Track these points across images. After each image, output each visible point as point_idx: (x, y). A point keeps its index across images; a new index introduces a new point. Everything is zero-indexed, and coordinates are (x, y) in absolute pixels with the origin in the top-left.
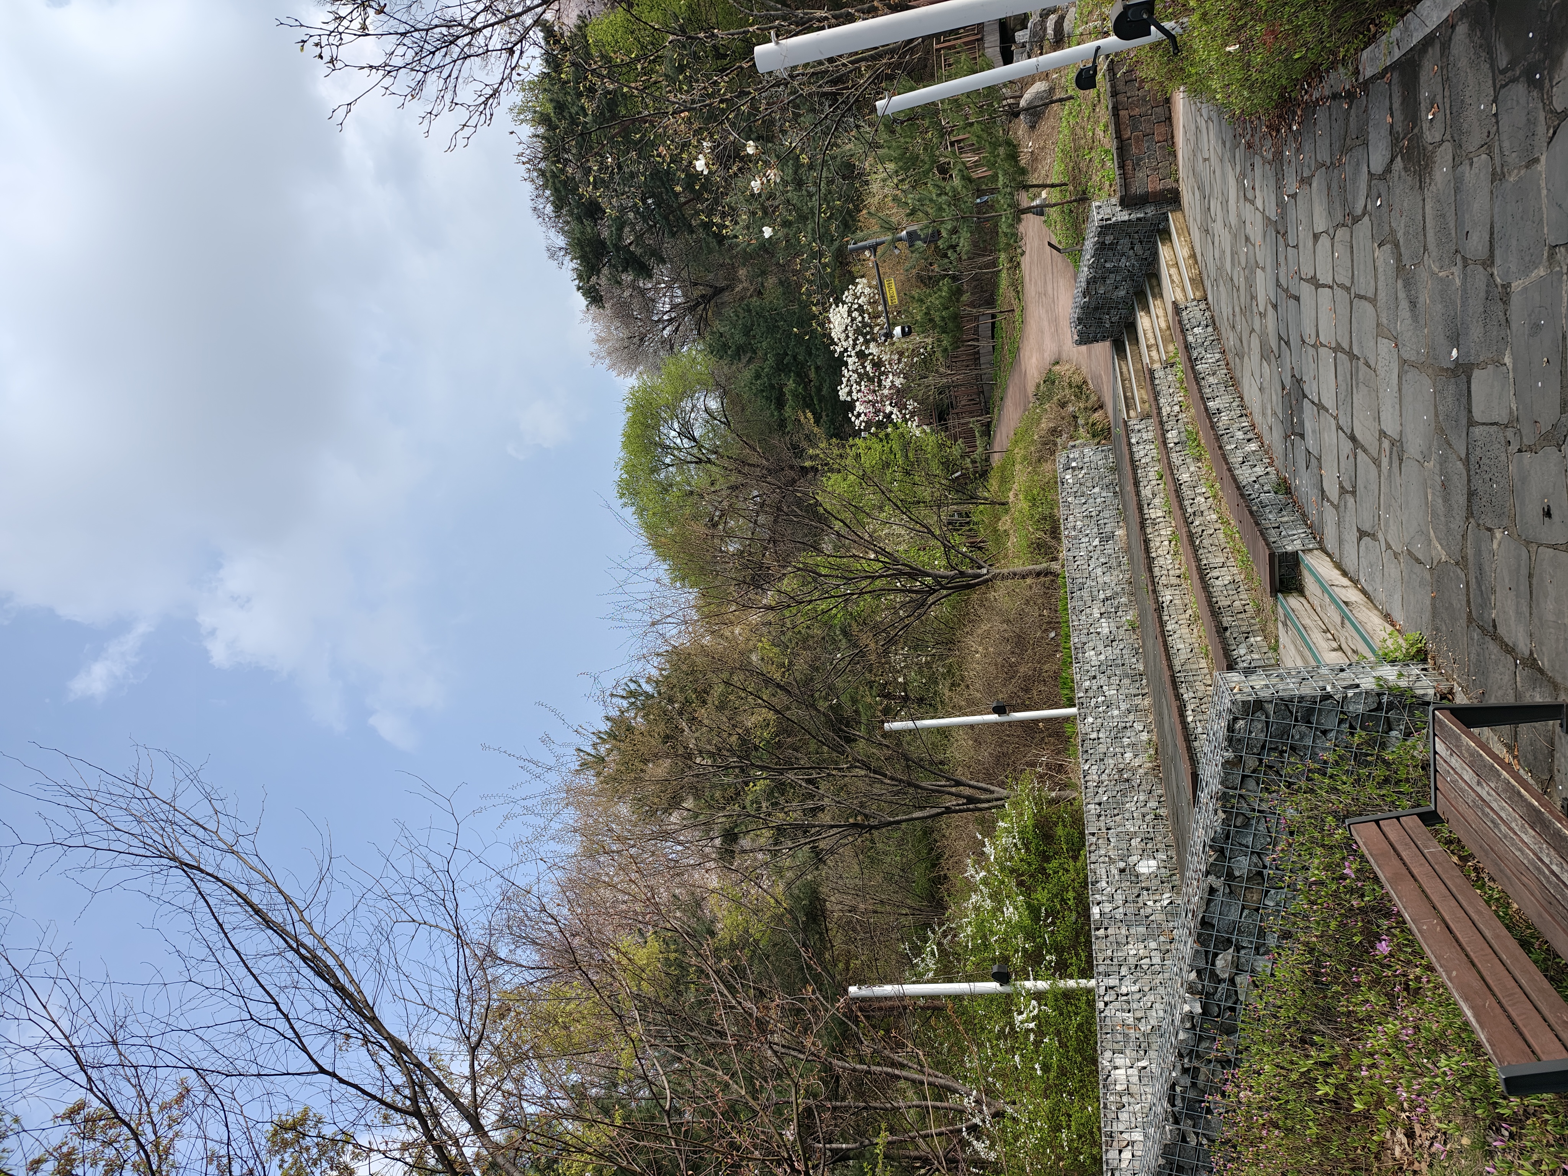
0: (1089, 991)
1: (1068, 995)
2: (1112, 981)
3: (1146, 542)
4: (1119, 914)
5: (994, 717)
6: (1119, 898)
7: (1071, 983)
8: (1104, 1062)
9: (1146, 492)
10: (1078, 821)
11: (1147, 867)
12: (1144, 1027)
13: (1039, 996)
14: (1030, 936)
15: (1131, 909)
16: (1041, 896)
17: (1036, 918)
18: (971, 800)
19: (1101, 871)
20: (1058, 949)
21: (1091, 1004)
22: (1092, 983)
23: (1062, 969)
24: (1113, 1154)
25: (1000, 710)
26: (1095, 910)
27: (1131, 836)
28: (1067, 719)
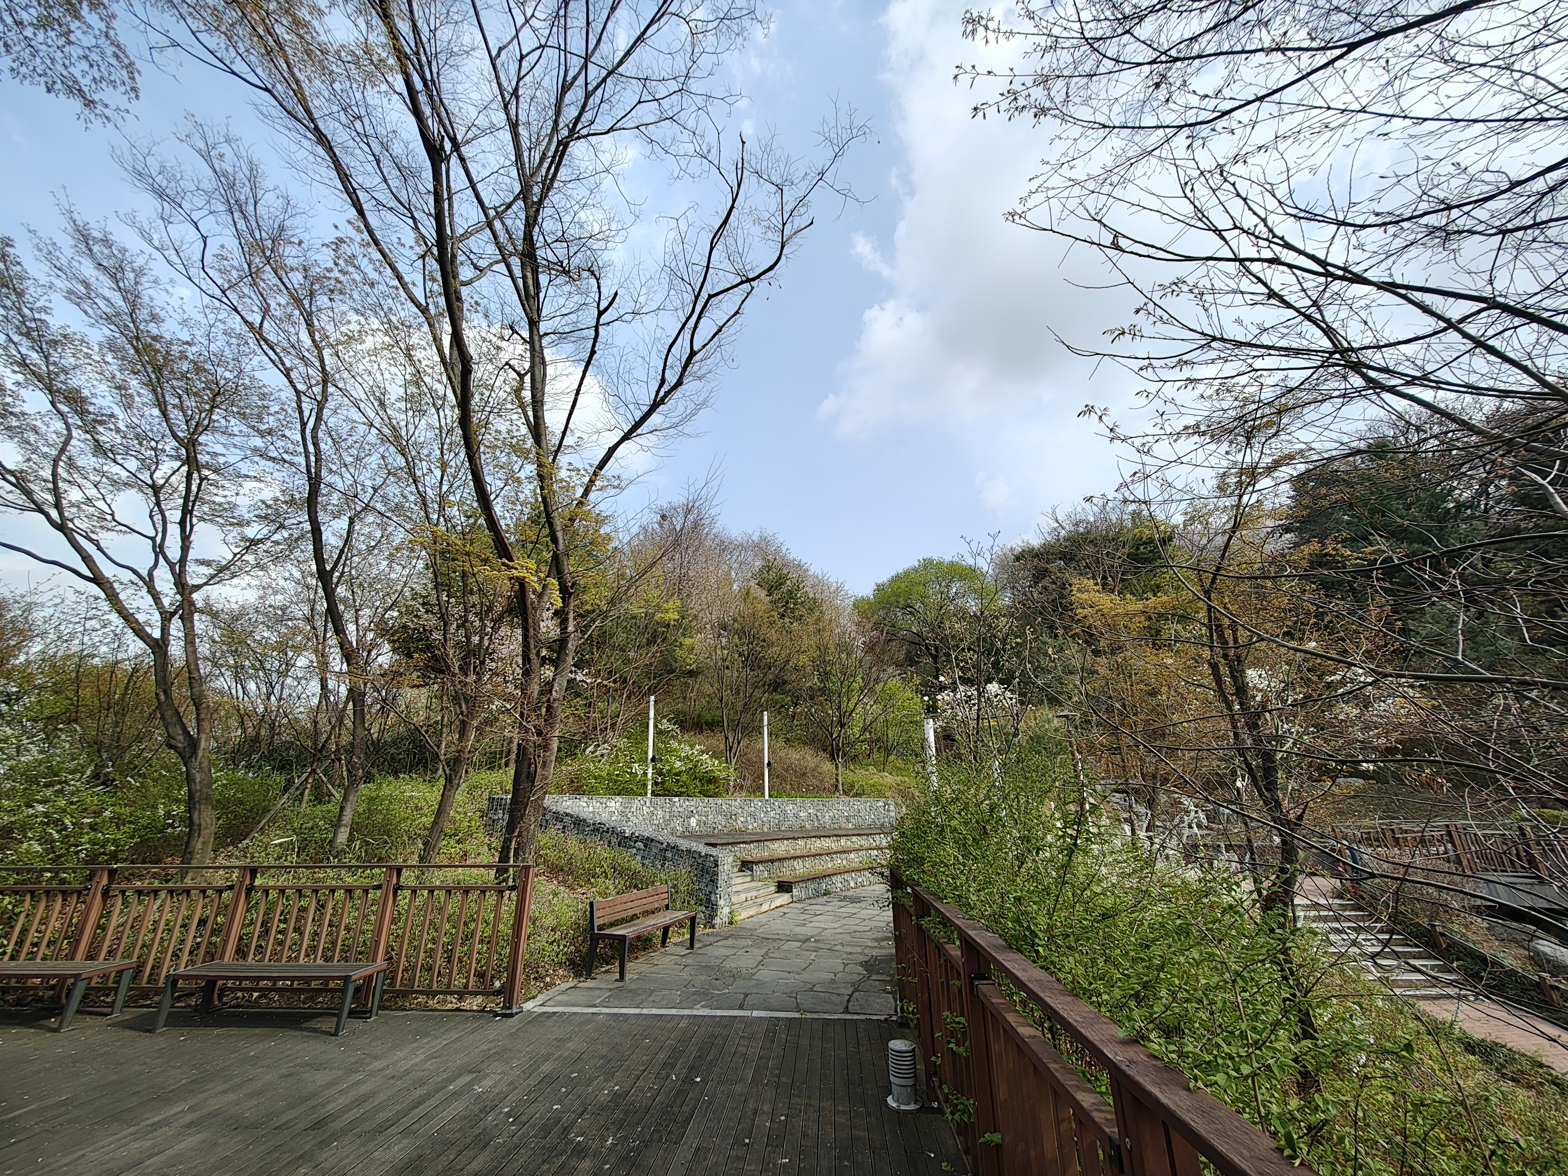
0: (646, 794)
1: (645, 785)
2: (648, 804)
3: (829, 837)
4: (674, 809)
5: (766, 761)
6: (681, 809)
7: (650, 787)
8: (618, 798)
9: (854, 839)
10: (716, 795)
11: (693, 822)
12: (630, 815)
13: (645, 774)
14: (669, 771)
15: (676, 814)
16: (684, 777)
17: (676, 775)
18: (731, 748)
19: (692, 803)
20: (663, 783)
21: (640, 795)
22: (649, 795)
23: (656, 783)
24: (585, 799)
25: (769, 764)
26: (676, 799)
27: (707, 817)
28: (763, 794)
